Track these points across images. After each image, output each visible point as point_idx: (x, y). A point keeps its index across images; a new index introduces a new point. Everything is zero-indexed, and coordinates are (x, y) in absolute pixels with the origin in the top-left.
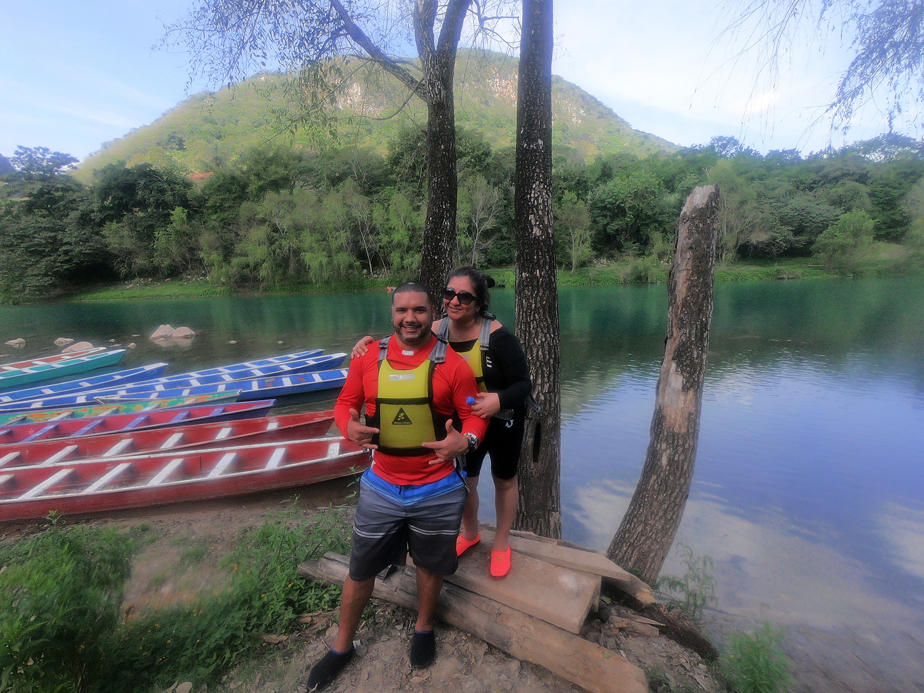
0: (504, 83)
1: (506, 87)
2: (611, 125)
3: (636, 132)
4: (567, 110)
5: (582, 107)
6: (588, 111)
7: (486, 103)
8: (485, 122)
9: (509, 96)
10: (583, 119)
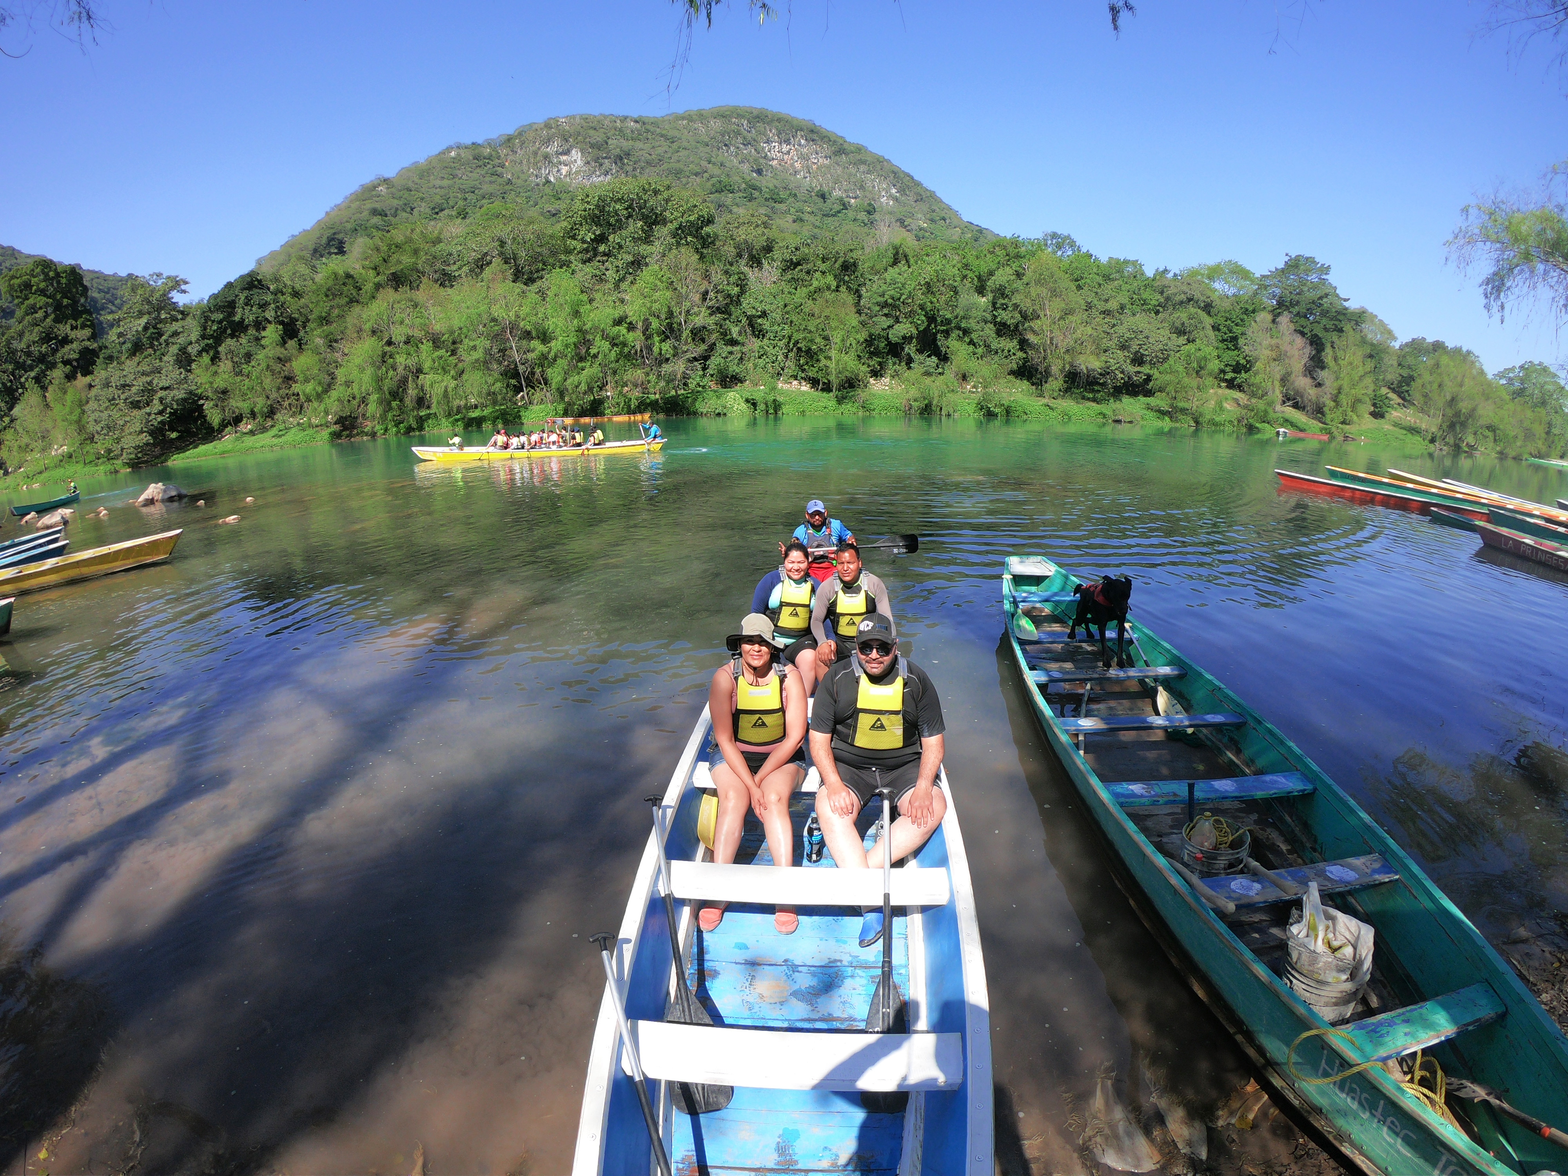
0: (785, 148)
1: (788, 153)
2: (934, 211)
3: (967, 224)
4: (874, 187)
5: (894, 186)
6: (901, 191)
7: (759, 172)
8: (756, 194)
9: (792, 165)
10: (896, 199)
